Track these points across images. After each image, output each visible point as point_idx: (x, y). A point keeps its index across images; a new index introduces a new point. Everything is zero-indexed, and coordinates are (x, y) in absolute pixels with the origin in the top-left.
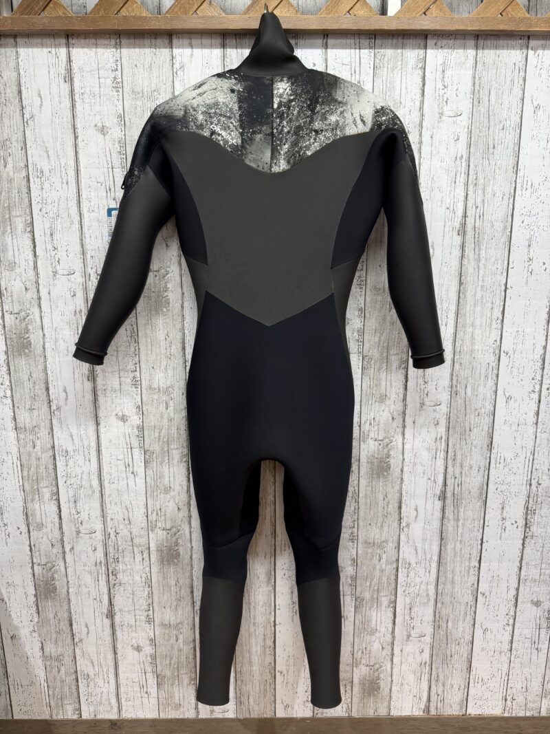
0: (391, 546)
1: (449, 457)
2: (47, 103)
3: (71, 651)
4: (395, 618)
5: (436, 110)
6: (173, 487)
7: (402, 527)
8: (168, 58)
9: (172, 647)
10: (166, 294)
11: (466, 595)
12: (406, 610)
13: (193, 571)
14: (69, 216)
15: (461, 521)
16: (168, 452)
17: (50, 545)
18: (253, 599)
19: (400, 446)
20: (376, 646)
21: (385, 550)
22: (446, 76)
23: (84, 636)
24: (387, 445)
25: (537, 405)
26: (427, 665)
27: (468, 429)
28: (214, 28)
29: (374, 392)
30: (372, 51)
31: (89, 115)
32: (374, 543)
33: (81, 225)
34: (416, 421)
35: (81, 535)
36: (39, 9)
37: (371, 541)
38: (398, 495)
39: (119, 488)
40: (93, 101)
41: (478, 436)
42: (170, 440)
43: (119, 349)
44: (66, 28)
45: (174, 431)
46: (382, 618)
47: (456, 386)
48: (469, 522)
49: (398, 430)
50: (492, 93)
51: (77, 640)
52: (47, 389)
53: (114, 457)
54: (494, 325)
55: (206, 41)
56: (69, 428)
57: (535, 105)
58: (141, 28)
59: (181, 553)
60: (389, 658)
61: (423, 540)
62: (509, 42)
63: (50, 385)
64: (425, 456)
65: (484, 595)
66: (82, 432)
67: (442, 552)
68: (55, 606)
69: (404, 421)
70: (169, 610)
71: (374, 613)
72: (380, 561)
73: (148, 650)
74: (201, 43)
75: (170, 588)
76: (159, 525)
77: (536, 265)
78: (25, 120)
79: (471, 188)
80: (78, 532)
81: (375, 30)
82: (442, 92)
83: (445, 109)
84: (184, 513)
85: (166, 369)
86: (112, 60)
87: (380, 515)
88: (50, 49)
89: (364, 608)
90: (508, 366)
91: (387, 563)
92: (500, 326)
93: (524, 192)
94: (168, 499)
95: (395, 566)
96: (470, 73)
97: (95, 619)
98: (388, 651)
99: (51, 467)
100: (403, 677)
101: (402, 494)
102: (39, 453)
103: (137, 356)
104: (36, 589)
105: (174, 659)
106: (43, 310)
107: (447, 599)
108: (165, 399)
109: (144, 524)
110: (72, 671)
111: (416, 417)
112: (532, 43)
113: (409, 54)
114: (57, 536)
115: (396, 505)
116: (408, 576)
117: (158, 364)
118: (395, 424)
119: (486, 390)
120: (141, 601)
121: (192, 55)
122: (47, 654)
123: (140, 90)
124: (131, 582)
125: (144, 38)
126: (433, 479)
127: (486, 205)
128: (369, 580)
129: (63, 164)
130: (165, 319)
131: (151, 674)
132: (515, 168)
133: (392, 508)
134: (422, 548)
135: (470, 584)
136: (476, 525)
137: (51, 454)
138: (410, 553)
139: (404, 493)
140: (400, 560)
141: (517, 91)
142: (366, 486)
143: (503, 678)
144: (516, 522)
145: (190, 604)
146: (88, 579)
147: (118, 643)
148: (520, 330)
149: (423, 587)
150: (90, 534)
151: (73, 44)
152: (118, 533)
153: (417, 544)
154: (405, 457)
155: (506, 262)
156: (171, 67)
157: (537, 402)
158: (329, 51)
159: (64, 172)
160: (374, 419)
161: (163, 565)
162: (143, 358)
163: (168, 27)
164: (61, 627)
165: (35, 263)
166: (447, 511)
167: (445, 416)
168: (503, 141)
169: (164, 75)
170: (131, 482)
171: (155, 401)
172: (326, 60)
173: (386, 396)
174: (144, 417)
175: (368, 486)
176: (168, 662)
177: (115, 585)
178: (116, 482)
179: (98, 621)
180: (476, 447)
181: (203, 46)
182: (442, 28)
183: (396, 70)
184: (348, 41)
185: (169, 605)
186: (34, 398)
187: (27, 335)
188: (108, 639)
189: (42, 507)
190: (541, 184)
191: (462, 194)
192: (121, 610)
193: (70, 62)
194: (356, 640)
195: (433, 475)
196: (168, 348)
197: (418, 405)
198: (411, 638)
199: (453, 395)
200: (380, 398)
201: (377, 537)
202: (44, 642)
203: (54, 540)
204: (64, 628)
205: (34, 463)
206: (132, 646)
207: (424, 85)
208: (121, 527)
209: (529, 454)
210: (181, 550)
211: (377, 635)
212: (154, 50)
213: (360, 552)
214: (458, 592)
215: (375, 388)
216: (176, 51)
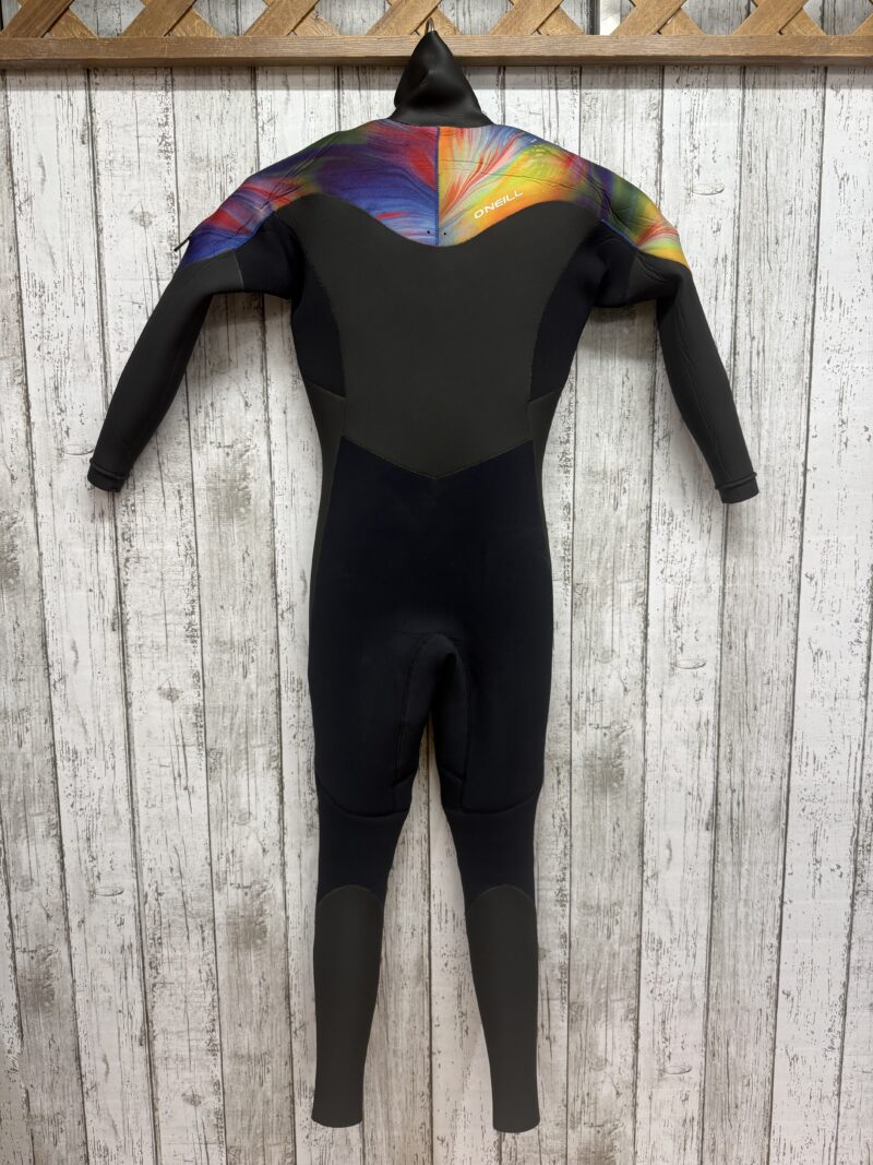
0: (627, 911)
1: (721, 756)
2: (52, 177)
3: (77, 1106)
4: (637, 1038)
5: (682, 184)
6: (254, 813)
7: (645, 878)
8: (249, 104)
9: (253, 1096)
10: (244, 484)
11: (757, 997)
12: (657, 1024)
13: (290, 959)
14: (86, 357)
15: (746, 867)
16: (247, 753)
17: (44, 916)
18: (393, 1009)
19: (639, 737)
20: (606, 1090)
21: (618, 918)
22: (696, 130)
23: (100, 1079)
24: (618, 736)
25: (865, 665)
26: (695, 1123)
27: (752, 708)
28: (322, 55)
29: (592, 644)
30: (577, 92)
31: (121, 195)
32: (599, 907)
33: (105, 372)
34: (665, 695)
35: (97, 897)
36: (43, 28)
37: (594, 903)
38: (637, 822)
39: (164, 815)
40: (128, 173)
41: (769, 718)
42: (250, 730)
43: (166, 577)
44: (85, 57)
45: (256, 713)
46: (616, 1039)
47: (730, 634)
48: (759, 868)
49: (634, 710)
50: (770, 155)
51: (87, 1085)
52: (45, 645)
53: (155, 761)
54: (789, 532)
55: (310, 78)
56: (79, 712)
57: (841, 173)
58: (205, 56)
59: (269, 930)
60: (629, 1111)
61: (681, 900)
62: (796, 76)
63: (50, 640)
64: (681, 754)
65: (788, 995)
66: (102, 719)
67: (715, 921)
68: (51, 1024)
69: (644, 694)
70: (247, 1030)
71: (601, 1032)
72: (609, 937)
73: (212, 1102)
74: (303, 82)
75: (250, 990)
76: (231, 878)
77: (854, 433)
78: (17, 204)
79: (742, 307)
80: (93, 893)
81: (581, 58)
82: (690, 156)
83: (696, 182)
84: (273, 858)
85: (244, 609)
86: (159, 109)
87: (608, 857)
88: (59, 93)
89: (584, 1022)
90: (814, 599)
91: (622, 941)
92: (799, 533)
93: (828, 313)
94: (246, 834)
95: (634, 946)
96: (733, 125)
97: (120, 1047)
98: (626, 1099)
99: (48, 778)
100: (653, 1146)
101: (643, 821)
102: (29, 756)
103: (196, 588)
104: (18, 995)
105: (256, 1118)
106: (40, 512)
107: (726, 1005)
108: (241, 660)
109: (206, 878)
110: (79, 1141)
111: (665, 688)
112: (832, 78)
113: (635, 96)
114: (57, 900)
115: (635, 840)
116: (658, 964)
117: (231, 602)
118: (630, 698)
119: (778, 642)
120: (199, 1013)
121: (288, 100)
122: (35, 1111)
123: (204, 155)
124: (183, 980)
125: (210, 74)
126: (695, 793)
127: (767, 335)
128: (591, 972)
129: (77, 273)
130: (243, 525)
131: (215, 1146)
132: (813, 276)
133: (628, 845)
134: (681, 914)
135: (763, 978)
136: (771, 872)
137: (49, 756)
138: (660, 923)
139: (647, 818)
140: (643, 935)
141: (810, 152)
142: (583, 808)
143: (827, 1146)
144: (839, 867)
145: (284, 1018)
146: (109, 976)
147: (159, 1090)
148: (832, 538)
149: (685, 983)
150: (113, 895)
151: (97, 84)
152: (160, 894)
153: (671, 908)
154: (648, 756)
155: (805, 427)
156: (254, 120)
157: (865, 660)
158: (507, 92)
159: (79, 286)
160: (593, 690)
161: (238, 948)
162: (205, 591)
163: (250, 54)
164: (60, 1061)
165: (29, 434)
166: (720, 849)
167: (713, 685)
168: (792, 232)
169: (243, 130)
170: (183, 804)
171: (225, 664)
172: (503, 106)
173: (613, 651)
174: (206, 693)
175: (587, 807)
176: (246, 1124)
177: (154, 985)
178: (158, 804)
179: (126, 1050)
180: (765, 737)
181: (305, 86)
182: (688, 54)
183: (616, 121)
184: (538, 77)
185: (248, 1020)
186: (20, 661)
187: (13, 555)
188: (142, 1083)
189: (32, 848)
190: (856, 300)
191: (729, 318)
192: (164, 1031)
193: (91, 112)
194: (571, 1080)
195: (696, 785)
196: (247, 573)
197: (667, 666)
198: (666, 1075)
199: (725, 649)
200: (603, 654)
201: (604, 895)
202: (30, 1090)
203: (50, 907)
204: (66, 1065)
205: (19, 771)
206: (184, 1095)
207: (661, 145)
208: (166, 884)
209: (855, 748)
210: (269, 922)
211: (608, 1069)
212: (227, 92)
213: (575, 922)
214: (744, 991)
215: (594, 639)
216: (262, 94)
